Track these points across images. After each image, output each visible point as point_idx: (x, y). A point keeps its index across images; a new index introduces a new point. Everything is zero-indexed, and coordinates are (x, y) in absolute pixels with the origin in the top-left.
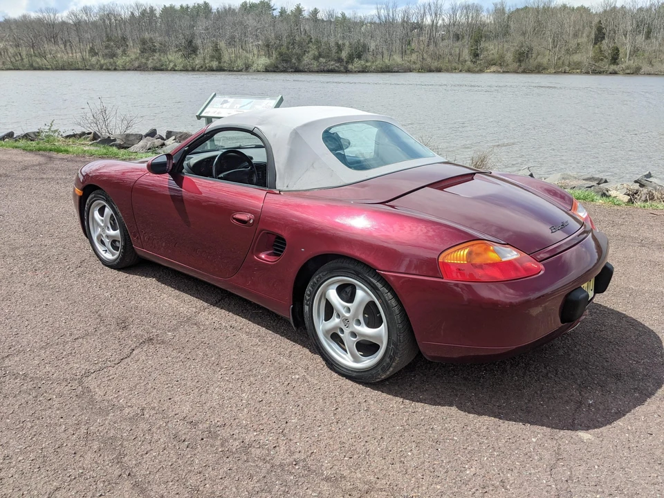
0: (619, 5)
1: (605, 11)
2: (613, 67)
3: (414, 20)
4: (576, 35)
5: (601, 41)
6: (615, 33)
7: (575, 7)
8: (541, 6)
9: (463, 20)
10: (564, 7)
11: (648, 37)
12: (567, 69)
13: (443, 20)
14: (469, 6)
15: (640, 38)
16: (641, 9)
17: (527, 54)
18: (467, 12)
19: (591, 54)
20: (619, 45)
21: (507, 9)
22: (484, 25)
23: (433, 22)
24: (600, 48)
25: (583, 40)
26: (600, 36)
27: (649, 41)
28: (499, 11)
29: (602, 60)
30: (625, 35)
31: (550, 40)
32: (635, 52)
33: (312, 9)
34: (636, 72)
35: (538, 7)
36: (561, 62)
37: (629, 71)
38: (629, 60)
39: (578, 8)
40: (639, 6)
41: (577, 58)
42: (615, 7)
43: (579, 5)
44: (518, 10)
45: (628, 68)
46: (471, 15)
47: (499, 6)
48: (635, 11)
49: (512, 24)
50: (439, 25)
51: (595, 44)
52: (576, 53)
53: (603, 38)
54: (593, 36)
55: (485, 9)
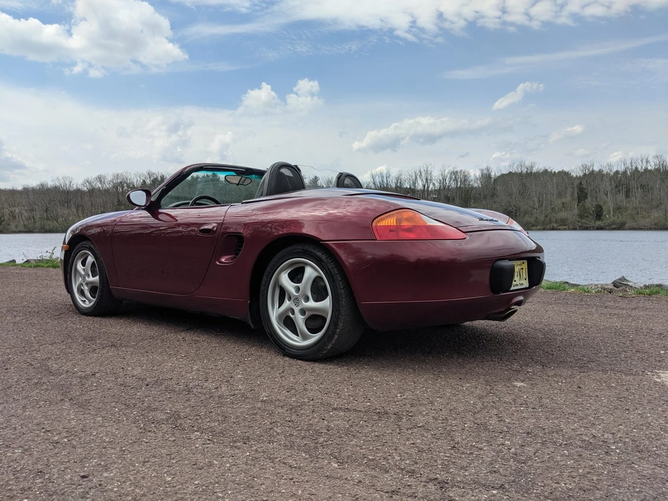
0: (596, 169)
1: (585, 174)
2: (599, 223)
3: (407, 185)
4: (560, 195)
5: (584, 200)
6: (596, 192)
7: (557, 172)
8: (525, 171)
9: (453, 185)
10: (546, 171)
11: (627, 196)
12: (555, 225)
13: (434, 184)
14: (457, 172)
15: (621, 197)
16: (617, 172)
17: (516, 213)
18: (456, 177)
19: (576, 212)
20: (601, 203)
21: (493, 174)
22: (472, 188)
23: (424, 186)
24: (584, 206)
25: (568, 199)
26: (582, 195)
27: (629, 199)
28: (486, 177)
29: (587, 216)
30: (606, 195)
31: (536, 200)
32: (618, 209)
33: (312, 177)
34: (621, 227)
35: (522, 172)
36: (548, 218)
37: (614, 226)
38: (614, 216)
39: (559, 172)
40: (615, 170)
41: (563, 215)
42: (593, 171)
43: (561, 170)
44: (503, 175)
45: (613, 223)
46: (459, 180)
47: (485, 172)
48: (612, 173)
49: (498, 188)
50: (430, 189)
51: (579, 202)
52: (561, 211)
53: (586, 197)
54: (576, 195)
55: (472, 174)
